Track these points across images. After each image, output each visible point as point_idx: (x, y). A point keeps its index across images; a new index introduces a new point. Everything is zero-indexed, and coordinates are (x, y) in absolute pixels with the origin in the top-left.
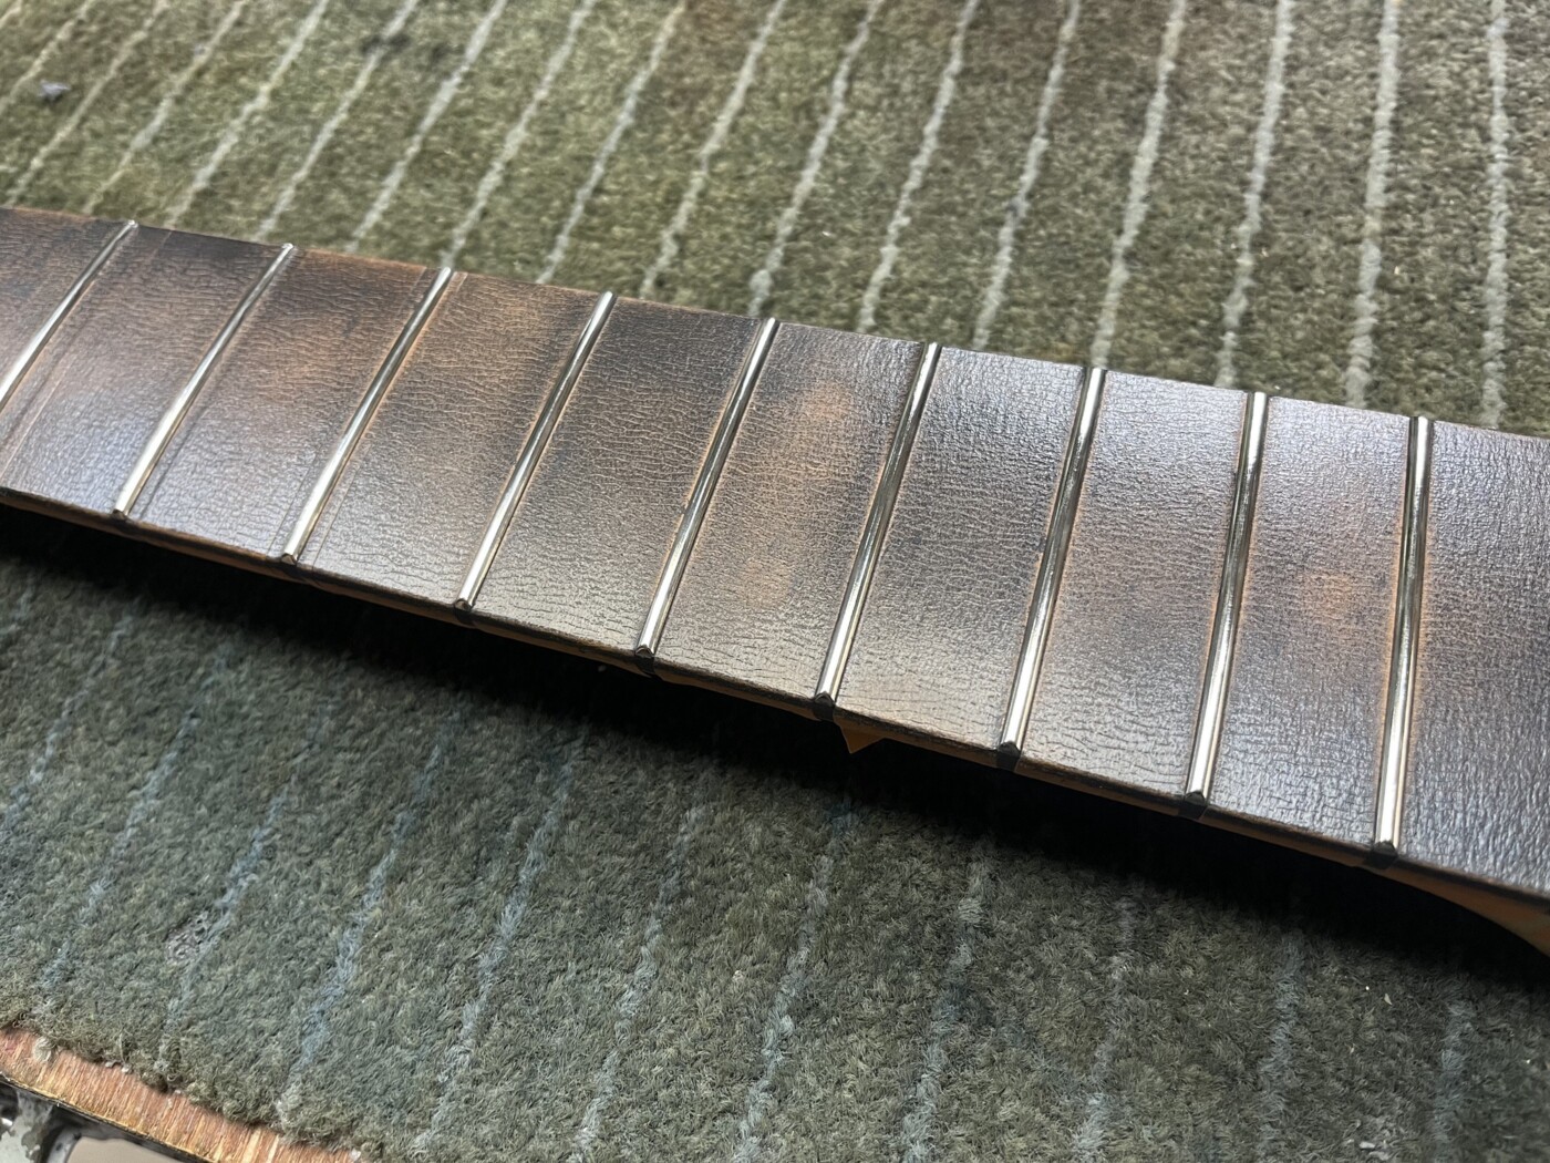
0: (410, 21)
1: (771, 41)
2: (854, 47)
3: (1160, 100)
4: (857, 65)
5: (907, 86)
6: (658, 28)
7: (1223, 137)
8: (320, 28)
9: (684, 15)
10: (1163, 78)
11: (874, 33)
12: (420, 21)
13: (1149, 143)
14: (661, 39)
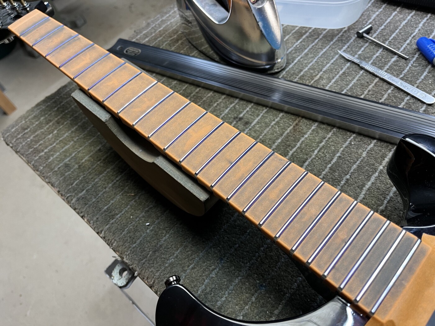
0: (244, 115)
1: (306, 138)
2: (321, 145)
3: (377, 174)
4: (321, 149)
5: (328, 156)
6: (287, 130)
7: (385, 187)
8: (228, 112)
9: (293, 128)
10: (379, 170)
11: (326, 143)
12: (246, 115)
13: (369, 183)
14: (286, 132)
